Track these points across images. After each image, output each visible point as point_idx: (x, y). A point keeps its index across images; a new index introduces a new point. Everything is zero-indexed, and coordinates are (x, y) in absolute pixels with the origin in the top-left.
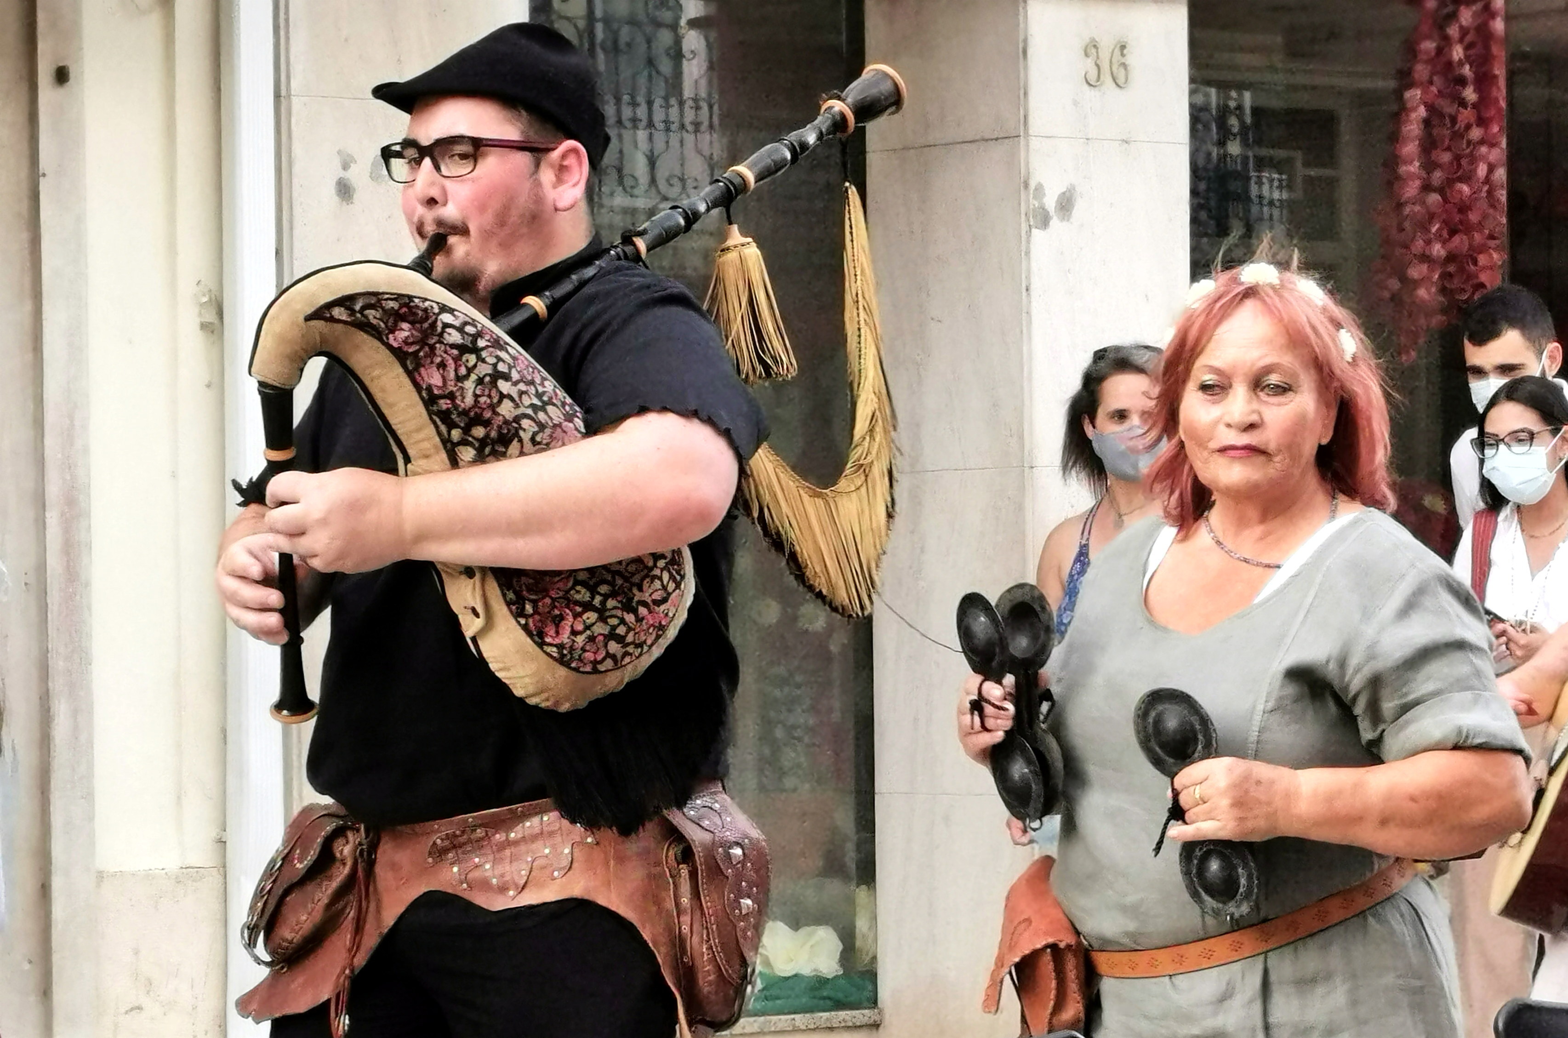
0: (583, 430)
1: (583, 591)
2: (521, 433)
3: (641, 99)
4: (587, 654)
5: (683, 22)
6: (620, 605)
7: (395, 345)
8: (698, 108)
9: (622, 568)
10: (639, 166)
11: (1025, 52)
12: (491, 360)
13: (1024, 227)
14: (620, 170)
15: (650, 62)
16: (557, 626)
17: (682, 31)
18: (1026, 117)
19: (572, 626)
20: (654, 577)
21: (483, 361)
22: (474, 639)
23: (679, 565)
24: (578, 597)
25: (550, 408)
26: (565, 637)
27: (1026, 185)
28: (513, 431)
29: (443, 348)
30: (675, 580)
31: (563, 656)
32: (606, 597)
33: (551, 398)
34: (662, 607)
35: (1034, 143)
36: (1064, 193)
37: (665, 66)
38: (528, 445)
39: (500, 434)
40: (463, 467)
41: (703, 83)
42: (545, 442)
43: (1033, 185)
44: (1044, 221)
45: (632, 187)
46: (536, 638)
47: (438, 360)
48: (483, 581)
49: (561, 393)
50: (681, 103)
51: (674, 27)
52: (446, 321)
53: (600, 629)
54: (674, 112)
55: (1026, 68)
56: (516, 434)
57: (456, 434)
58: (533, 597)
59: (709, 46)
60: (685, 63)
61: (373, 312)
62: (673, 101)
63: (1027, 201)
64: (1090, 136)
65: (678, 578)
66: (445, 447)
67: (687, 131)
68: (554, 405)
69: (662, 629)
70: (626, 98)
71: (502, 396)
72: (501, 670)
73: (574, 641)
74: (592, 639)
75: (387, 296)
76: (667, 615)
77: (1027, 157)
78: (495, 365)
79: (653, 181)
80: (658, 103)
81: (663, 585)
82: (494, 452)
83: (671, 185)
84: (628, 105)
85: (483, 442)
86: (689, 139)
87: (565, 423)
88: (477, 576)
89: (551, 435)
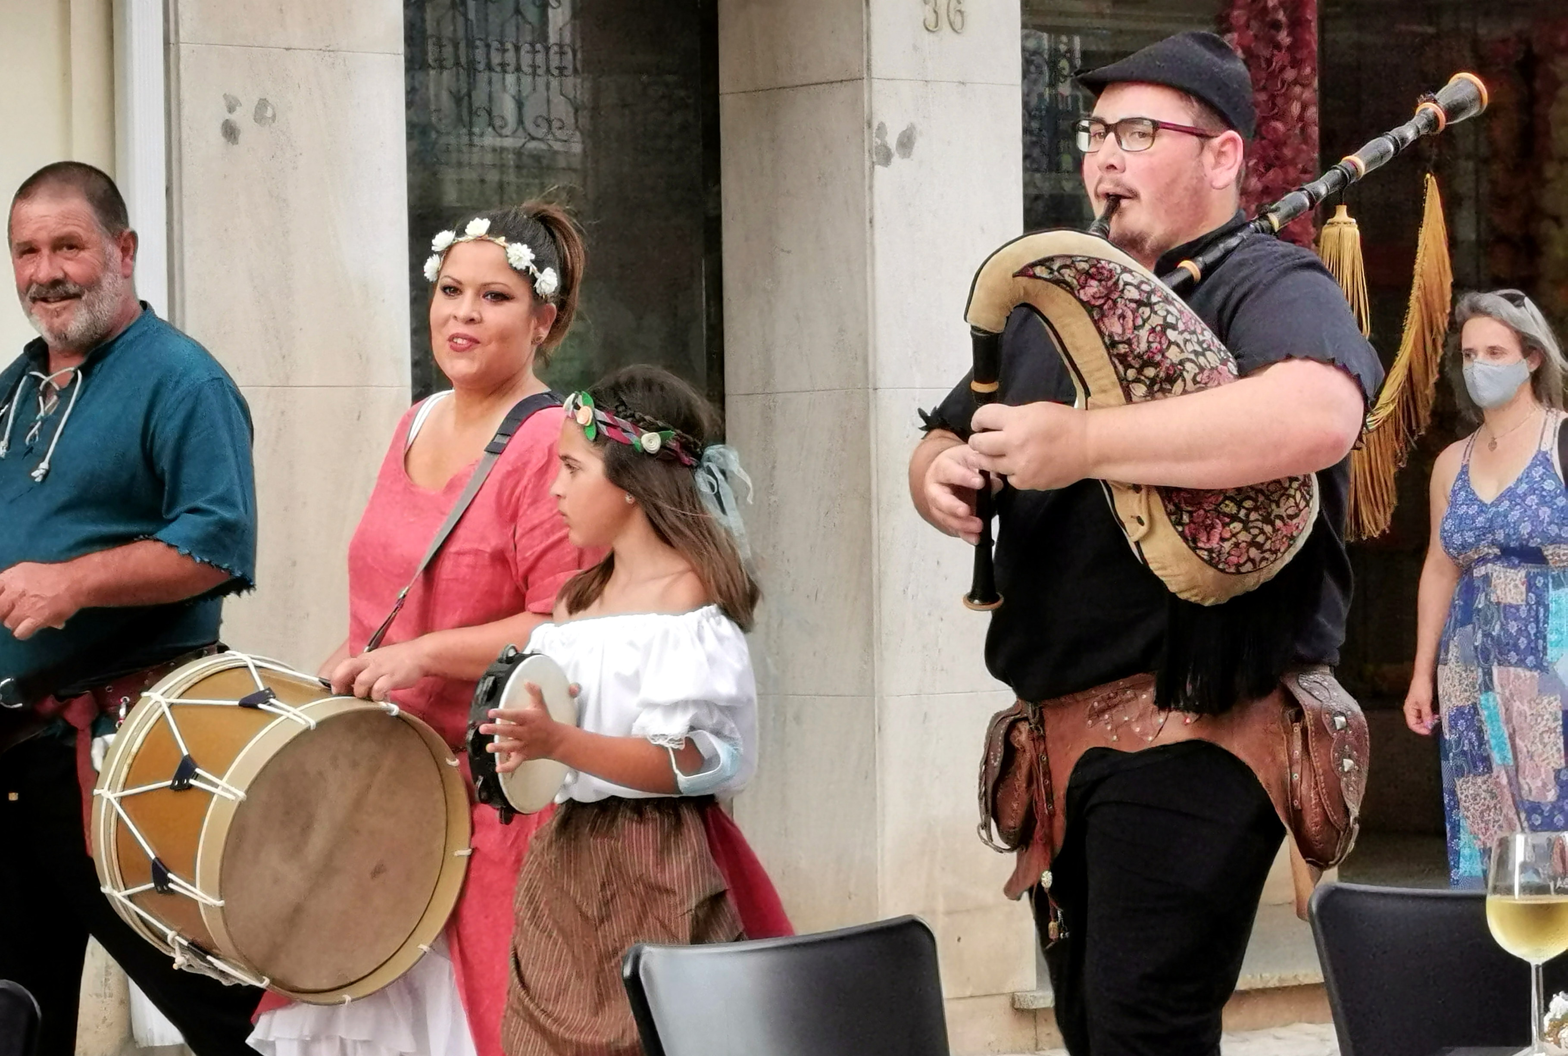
0: (1235, 373)
1: (1232, 505)
2: (1185, 373)
3: (509, 46)
4: (1231, 558)
6: (1260, 518)
7: (1085, 299)
8: (562, 53)
9: (1264, 487)
10: (508, 108)
12: (1162, 313)
13: (867, 164)
14: (489, 113)
15: (518, 11)
16: (1209, 533)
18: (869, 61)
19: (1221, 534)
20: (1289, 496)
21: (1156, 313)
22: (1137, 544)
23: (1309, 487)
24: (1227, 510)
25: (1208, 353)
26: (1214, 543)
27: (870, 125)
28: (1178, 372)
29: (1123, 302)
30: (1305, 499)
31: (1212, 558)
32: (1249, 510)
33: (1209, 346)
34: (1295, 521)
35: (876, 84)
36: (904, 132)
37: (533, 14)
38: (1190, 385)
39: (1167, 374)
40: (1137, 402)
41: (567, 29)
42: (1203, 381)
43: (875, 125)
44: (886, 158)
45: (502, 127)
46: (1191, 544)
47: (1119, 312)
48: (1148, 495)
49: (1217, 342)
50: (547, 49)
52: (1125, 280)
53: (1244, 537)
54: (540, 59)
55: (869, 15)
56: (1181, 375)
57: (1131, 374)
58: (1189, 509)
60: (550, 11)
61: (1068, 271)
62: (538, 46)
63: (871, 139)
64: (928, 79)
65: (1308, 497)
66: (1121, 384)
67: (553, 75)
68: (1211, 350)
69: (1292, 538)
70: (495, 44)
71: (1170, 343)
72: (1159, 569)
73: (1222, 546)
74: (1237, 545)
75: (1079, 259)
76: (1297, 527)
77: (870, 98)
78: (1165, 318)
79: (520, 121)
80: (526, 48)
81: (1296, 503)
82: (1162, 390)
83: (538, 126)
84: (497, 50)
85: (1153, 381)
86: (554, 83)
87: (1220, 367)
88: (1144, 492)
89: (1209, 377)
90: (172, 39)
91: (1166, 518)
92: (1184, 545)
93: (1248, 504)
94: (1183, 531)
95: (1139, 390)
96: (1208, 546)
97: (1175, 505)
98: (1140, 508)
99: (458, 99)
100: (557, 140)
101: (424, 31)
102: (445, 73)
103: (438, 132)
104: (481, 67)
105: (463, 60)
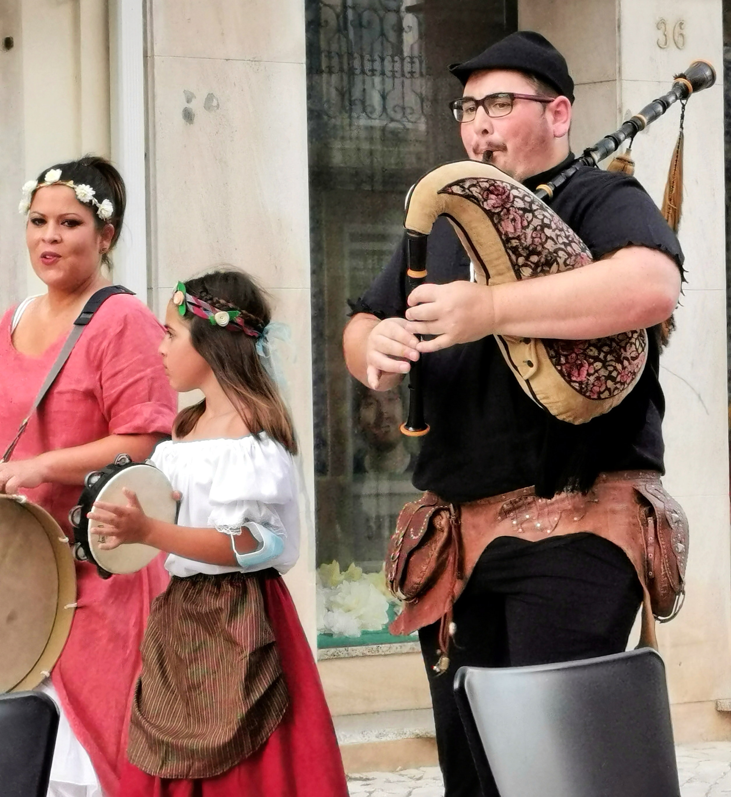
0: (591, 257)
1: (594, 349)
2: (558, 259)
3: (376, 57)
5: (403, 8)
6: (614, 359)
7: (488, 208)
8: (412, 62)
10: (376, 99)
11: (619, 27)
12: (540, 217)
14: (363, 102)
15: (383, 34)
16: (579, 370)
17: (402, 14)
18: (620, 68)
19: (587, 370)
20: (632, 344)
21: (536, 217)
22: (528, 380)
23: (643, 337)
24: (591, 353)
25: (573, 244)
26: (583, 377)
27: (620, 111)
28: (554, 258)
29: (514, 210)
30: (641, 346)
31: (581, 388)
32: (607, 354)
33: (573, 239)
35: (625, 84)
37: (392, 36)
38: (562, 266)
39: (546, 260)
40: (525, 279)
41: (416, 47)
42: (571, 264)
43: (624, 111)
45: (371, 113)
46: (567, 378)
47: (511, 217)
48: (536, 345)
50: (402, 59)
51: (397, 11)
52: (514, 194)
53: (603, 373)
54: (397, 66)
55: (620, 36)
56: (556, 260)
57: (521, 260)
58: (565, 353)
59: (420, 24)
60: (404, 34)
61: (475, 189)
62: (396, 58)
64: (661, 80)
65: (643, 345)
66: (514, 268)
67: (406, 77)
70: (367, 57)
71: (547, 238)
73: (588, 380)
74: (598, 378)
77: (621, 93)
78: (542, 220)
79: (384, 109)
80: (388, 59)
81: (636, 348)
82: (543, 271)
83: (395, 112)
84: (369, 60)
85: (537, 265)
86: (407, 82)
87: (582, 253)
88: (532, 343)
89: (575, 260)
90: (149, 54)
91: (548, 360)
92: (562, 380)
93: (606, 349)
94: (561, 369)
95: (527, 272)
96: (579, 379)
97: (555, 351)
98: (530, 354)
99: (342, 94)
100: (409, 121)
101: (319, 48)
102: (333, 76)
103: (329, 116)
104: (358, 72)
105: (345, 67)
